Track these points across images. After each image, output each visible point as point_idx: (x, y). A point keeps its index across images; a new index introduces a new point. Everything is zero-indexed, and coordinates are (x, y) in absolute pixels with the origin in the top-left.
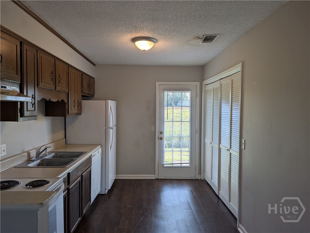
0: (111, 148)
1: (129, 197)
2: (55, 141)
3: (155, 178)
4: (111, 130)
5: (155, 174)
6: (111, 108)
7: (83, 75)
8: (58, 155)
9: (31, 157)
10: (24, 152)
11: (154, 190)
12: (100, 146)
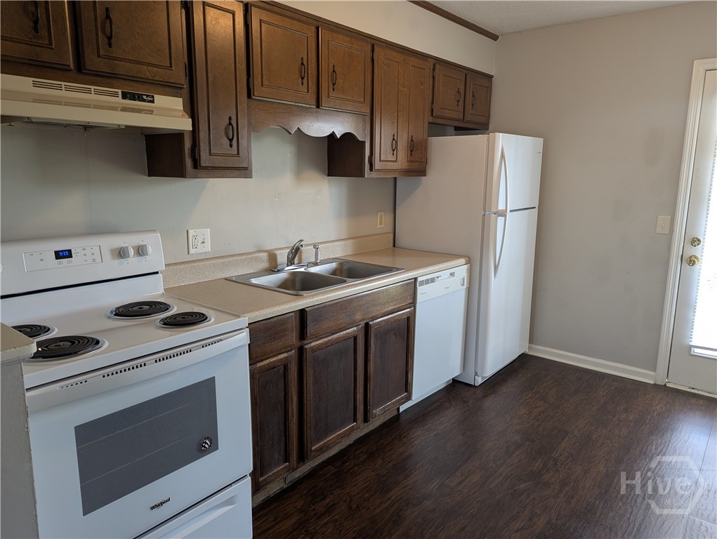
0: (496, 268)
1: (530, 412)
2: (357, 237)
3: (652, 382)
4: (501, 220)
5: (654, 369)
6: (503, 156)
7: (437, 66)
8: (345, 268)
9: (278, 263)
10: (260, 251)
11: (624, 416)
12: (462, 261)
